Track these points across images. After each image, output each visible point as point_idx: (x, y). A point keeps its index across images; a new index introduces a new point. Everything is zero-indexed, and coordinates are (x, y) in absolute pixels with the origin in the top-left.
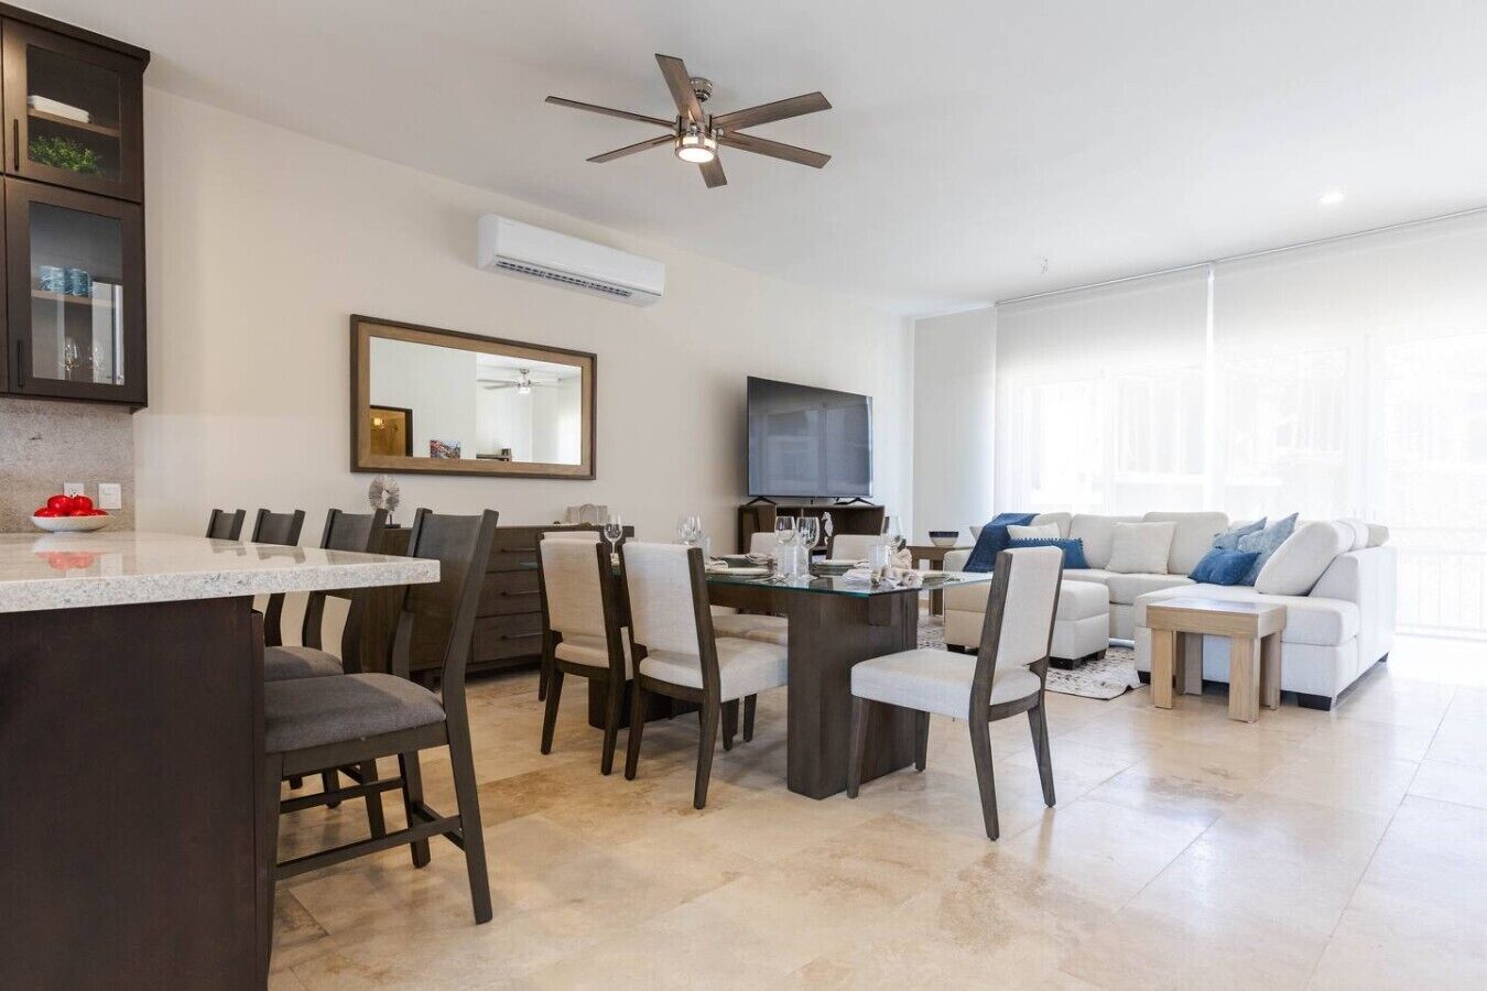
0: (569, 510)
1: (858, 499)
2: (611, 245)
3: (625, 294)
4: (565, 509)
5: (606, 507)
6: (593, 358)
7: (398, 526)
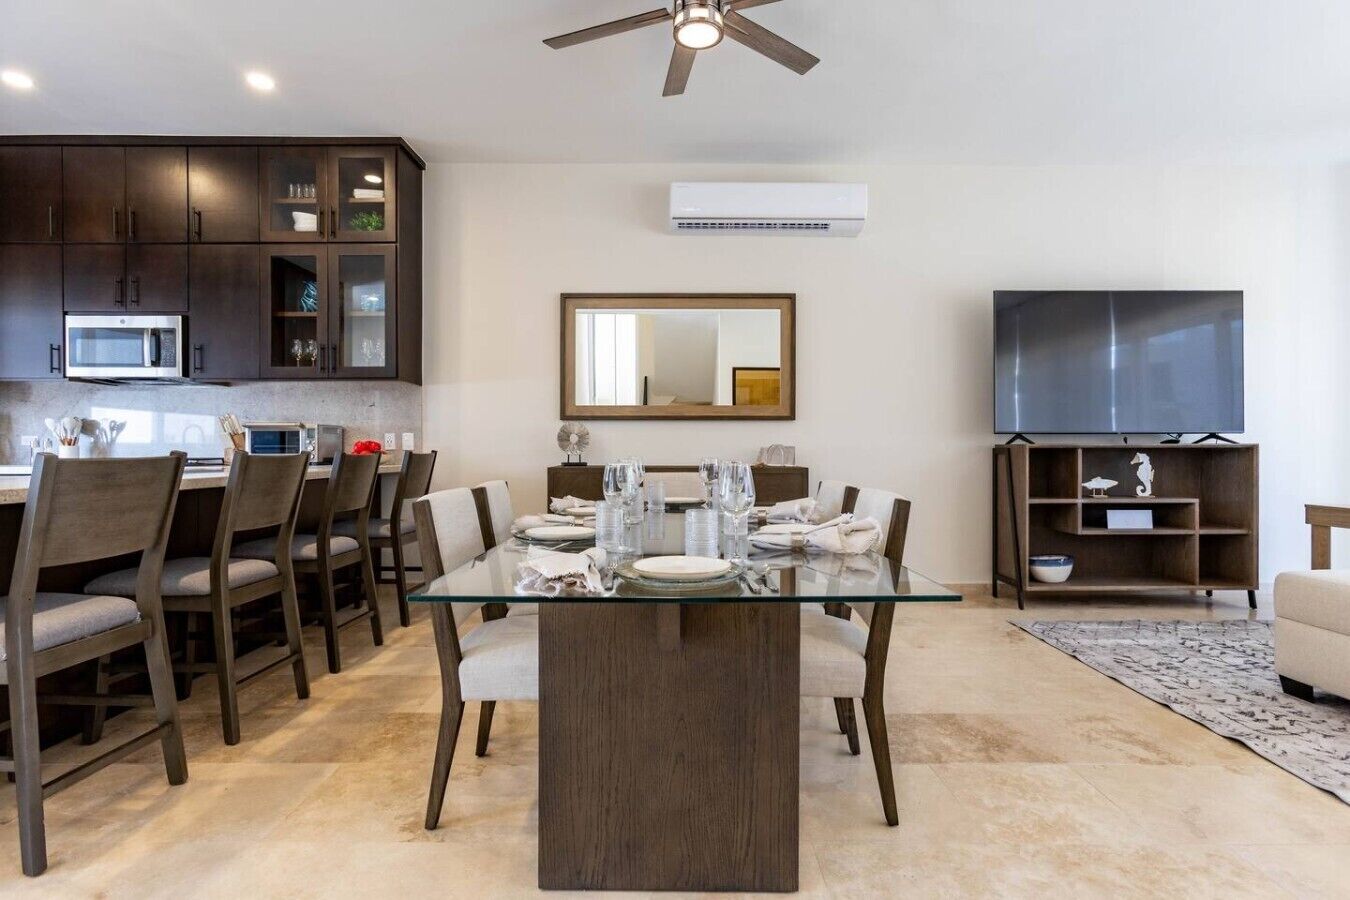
0: (762, 449)
1: (1213, 435)
2: (812, 180)
3: (825, 226)
4: (759, 450)
5: (793, 448)
6: (791, 298)
7: (585, 464)
